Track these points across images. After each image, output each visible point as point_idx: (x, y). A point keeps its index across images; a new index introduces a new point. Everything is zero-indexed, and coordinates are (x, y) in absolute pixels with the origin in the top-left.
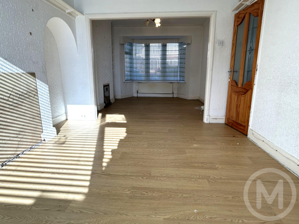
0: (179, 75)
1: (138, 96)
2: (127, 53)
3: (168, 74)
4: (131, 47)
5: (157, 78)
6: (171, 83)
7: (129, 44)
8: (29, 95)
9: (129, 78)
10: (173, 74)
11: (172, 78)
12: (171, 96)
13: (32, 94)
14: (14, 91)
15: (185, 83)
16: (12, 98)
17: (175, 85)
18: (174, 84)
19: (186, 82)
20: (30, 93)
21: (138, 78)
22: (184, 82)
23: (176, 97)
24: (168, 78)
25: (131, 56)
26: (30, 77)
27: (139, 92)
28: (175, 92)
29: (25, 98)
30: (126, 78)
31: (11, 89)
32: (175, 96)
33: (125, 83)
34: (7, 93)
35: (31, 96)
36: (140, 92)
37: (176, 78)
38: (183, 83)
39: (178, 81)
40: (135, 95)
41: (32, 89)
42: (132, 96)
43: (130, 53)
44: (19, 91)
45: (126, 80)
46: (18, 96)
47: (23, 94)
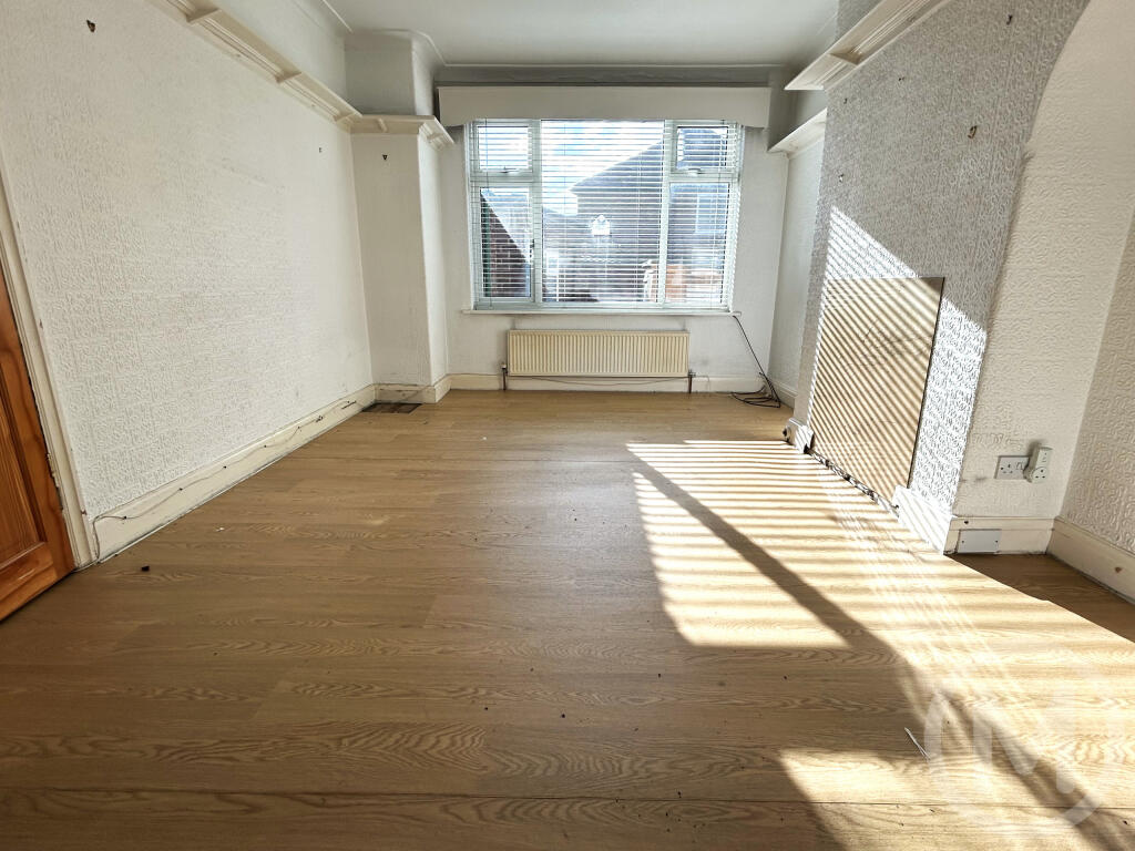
8: (905, 347)
13: (915, 346)
14: (879, 324)
16: (870, 341)
20: (910, 340)
26: (925, 292)
29: (894, 352)
31: (874, 319)
34: (866, 326)
35: (910, 353)
41: (920, 332)
44: (887, 328)
46: (882, 339)
47: (893, 339)
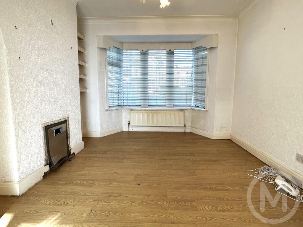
0: (193, 98)
1: (131, 130)
2: (111, 64)
3: (176, 96)
4: (118, 55)
5: (159, 103)
6: (182, 110)
7: (116, 51)
9: (116, 103)
10: (184, 96)
11: (183, 103)
12: (182, 130)
15: (207, 111)
17: (187, 114)
18: (186, 111)
19: (207, 109)
21: (130, 103)
22: (204, 109)
23: (190, 131)
24: (177, 103)
25: (119, 68)
27: (131, 124)
28: (188, 124)
30: (111, 103)
32: (188, 130)
33: (108, 112)
36: (134, 125)
37: (189, 103)
38: (202, 110)
39: (193, 108)
40: (126, 129)
42: (121, 131)
43: (117, 64)
45: (109, 107)
